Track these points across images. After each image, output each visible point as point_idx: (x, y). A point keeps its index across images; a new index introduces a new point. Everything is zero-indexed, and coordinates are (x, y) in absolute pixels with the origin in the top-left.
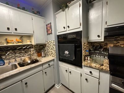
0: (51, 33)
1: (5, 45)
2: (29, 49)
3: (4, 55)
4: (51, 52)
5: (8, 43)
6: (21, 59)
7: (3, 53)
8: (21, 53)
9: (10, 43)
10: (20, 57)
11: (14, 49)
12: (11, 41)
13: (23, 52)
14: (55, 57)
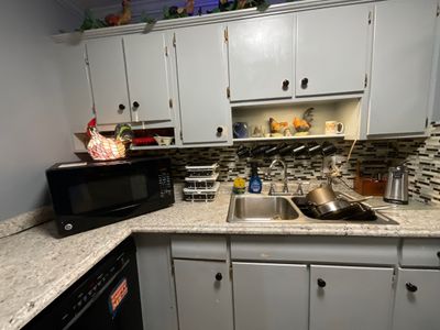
1: (268, 137)
5: (273, 131)
6: (300, 188)
8: (300, 168)
9: (278, 132)
10: (296, 179)
11: (284, 150)
12: (281, 124)
13: (305, 163)
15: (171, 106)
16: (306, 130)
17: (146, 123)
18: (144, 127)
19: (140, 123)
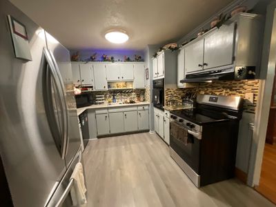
0: (148, 78)
1: (117, 88)
2: (131, 93)
7: (115, 94)
12: (120, 85)
13: (126, 95)
14: (150, 102)
15: (92, 81)
16: (126, 87)
17: (85, 85)
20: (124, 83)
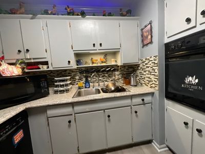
0: (151, 42)
1: (91, 65)
2: (114, 73)
3: (90, 77)
4: (149, 78)
6: (104, 85)
7: (89, 75)
8: (104, 77)
10: (103, 81)
11: (98, 70)
12: (95, 60)
13: (106, 75)
14: (157, 88)
15: (46, 52)
16: (105, 62)
17: (34, 59)
18: (32, 61)
19: (30, 59)
20: (102, 57)
